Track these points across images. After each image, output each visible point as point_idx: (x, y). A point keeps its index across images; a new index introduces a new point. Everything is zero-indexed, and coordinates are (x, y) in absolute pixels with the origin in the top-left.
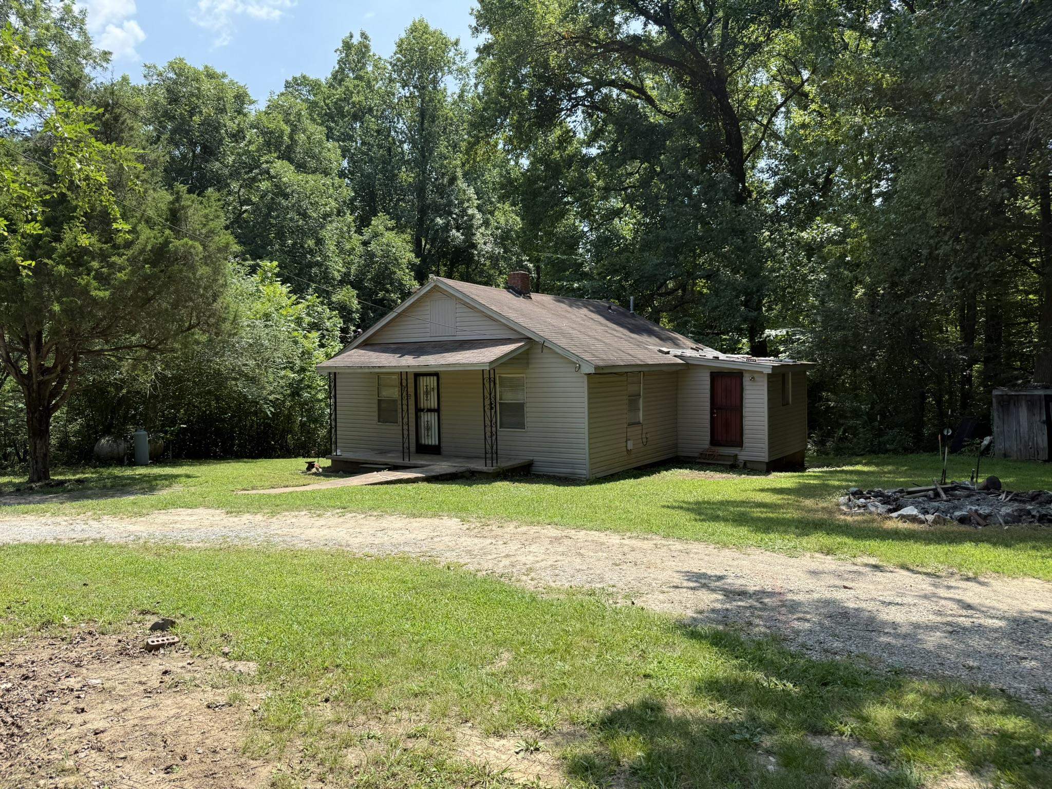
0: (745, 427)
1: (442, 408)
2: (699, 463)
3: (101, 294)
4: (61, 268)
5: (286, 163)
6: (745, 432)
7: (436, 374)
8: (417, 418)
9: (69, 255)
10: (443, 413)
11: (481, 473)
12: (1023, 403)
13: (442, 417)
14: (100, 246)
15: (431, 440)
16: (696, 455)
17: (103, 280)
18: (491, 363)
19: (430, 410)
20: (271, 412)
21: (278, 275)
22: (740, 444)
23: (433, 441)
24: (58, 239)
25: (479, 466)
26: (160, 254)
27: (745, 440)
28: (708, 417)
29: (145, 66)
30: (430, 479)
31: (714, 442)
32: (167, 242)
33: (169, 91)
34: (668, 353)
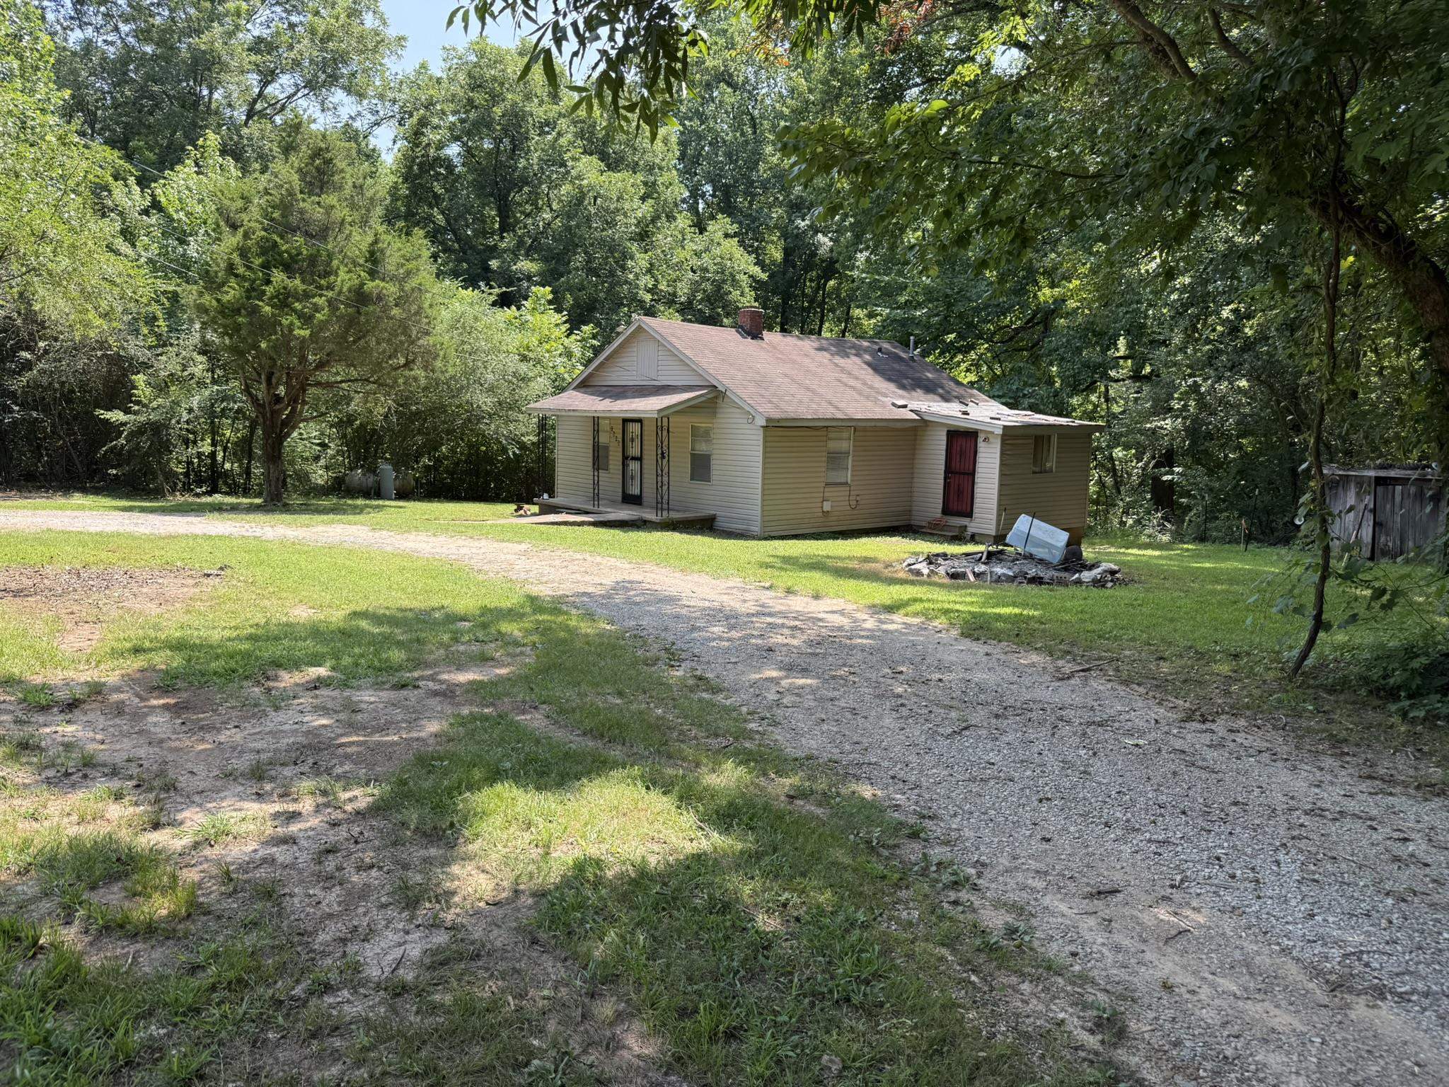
0: (976, 495)
1: (645, 457)
2: (925, 533)
3: (302, 333)
4: (268, 309)
5: (594, 159)
6: (976, 501)
7: (640, 421)
8: (624, 465)
9: (277, 297)
10: (644, 462)
11: (650, 522)
12: (1353, 486)
13: (645, 466)
14: (304, 287)
15: (635, 490)
16: (924, 524)
17: (306, 319)
18: (660, 411)
19: (634, 458)
20: (514, 453)
21: (550, 302)
22: (969, 514)
23: (636, 491)
24: (268, 282)
25: (650, 516)
26: (360, 297)
27: (975, 510)
28: (942, 482)
29: (444, 48)
30: (595, 524)
31: (946, 511)
32: (362, 285)
33: (470, 75)
34: (905, 406)
